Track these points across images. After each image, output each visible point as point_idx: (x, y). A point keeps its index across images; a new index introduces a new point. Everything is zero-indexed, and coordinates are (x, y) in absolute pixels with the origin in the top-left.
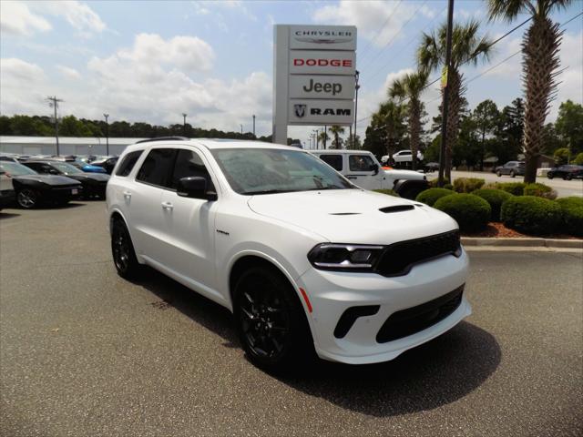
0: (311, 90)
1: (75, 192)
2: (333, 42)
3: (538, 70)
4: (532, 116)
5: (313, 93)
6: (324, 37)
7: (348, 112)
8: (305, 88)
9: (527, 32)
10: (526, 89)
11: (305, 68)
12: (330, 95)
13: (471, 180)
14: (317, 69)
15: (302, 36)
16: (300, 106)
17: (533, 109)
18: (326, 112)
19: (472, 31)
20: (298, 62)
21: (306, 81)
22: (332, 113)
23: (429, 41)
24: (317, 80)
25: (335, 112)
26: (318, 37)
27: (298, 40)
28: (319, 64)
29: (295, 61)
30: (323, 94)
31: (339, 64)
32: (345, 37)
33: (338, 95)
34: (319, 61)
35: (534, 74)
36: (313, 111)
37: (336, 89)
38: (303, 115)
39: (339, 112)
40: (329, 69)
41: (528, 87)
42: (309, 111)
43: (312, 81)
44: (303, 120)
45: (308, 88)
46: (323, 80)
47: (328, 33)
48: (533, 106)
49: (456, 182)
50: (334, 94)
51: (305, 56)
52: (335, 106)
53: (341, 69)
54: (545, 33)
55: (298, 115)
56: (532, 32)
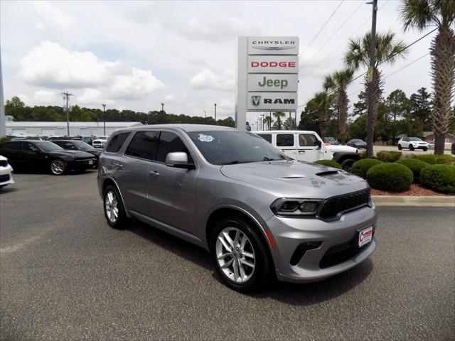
0: (264, 85)
1: (91, 163)
2: (280, 49)
3: (444, 68)
4: (439, 103)
5: (266, 88)
6: (274, 45)
7: (292, 101)
8: (259, 83)
9: (434, 39)
10: (434, 82)
11: (260, 69)
12: (279, 89)
13: (391, 152)
14: (269, 69)
15: (257, 45)
16: (256, 97)
17: (441, 98)
18: (276, 102)
19: (388, 39)
20: (254, 64)
21: (260, 78)
22: (280, 102)
23: (355, 47)
24: (269, 77)
25: (283, 101)
26: (270, 45)
27: (254, 48)
28: (271, 66)
29: (252, 63)
30: (274, 88)
31: (286, 65)
32: (290, 45)
33: (284, 89)
34: (271, 63)
35: (441, 71)
36: (266, 101)
37: (283, 84)
38: (258, 104)
39: (286, 101)
40: (278, 69)
41: (435, 80)
42: (262, 101)
43: (265, 78)
44: (258, 108)
45: (262, 83)
46: (273, 78)
47: (277, 42)
48: (441, 95)
49: (378, 154)
50: (282, 88)
51: (260, 59)
52: (283, 96)
53: (287, 69)
54: (449, 40)
55: (254, 104)
56: (438, 39)
